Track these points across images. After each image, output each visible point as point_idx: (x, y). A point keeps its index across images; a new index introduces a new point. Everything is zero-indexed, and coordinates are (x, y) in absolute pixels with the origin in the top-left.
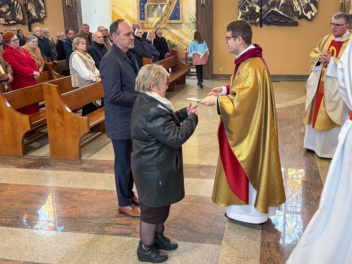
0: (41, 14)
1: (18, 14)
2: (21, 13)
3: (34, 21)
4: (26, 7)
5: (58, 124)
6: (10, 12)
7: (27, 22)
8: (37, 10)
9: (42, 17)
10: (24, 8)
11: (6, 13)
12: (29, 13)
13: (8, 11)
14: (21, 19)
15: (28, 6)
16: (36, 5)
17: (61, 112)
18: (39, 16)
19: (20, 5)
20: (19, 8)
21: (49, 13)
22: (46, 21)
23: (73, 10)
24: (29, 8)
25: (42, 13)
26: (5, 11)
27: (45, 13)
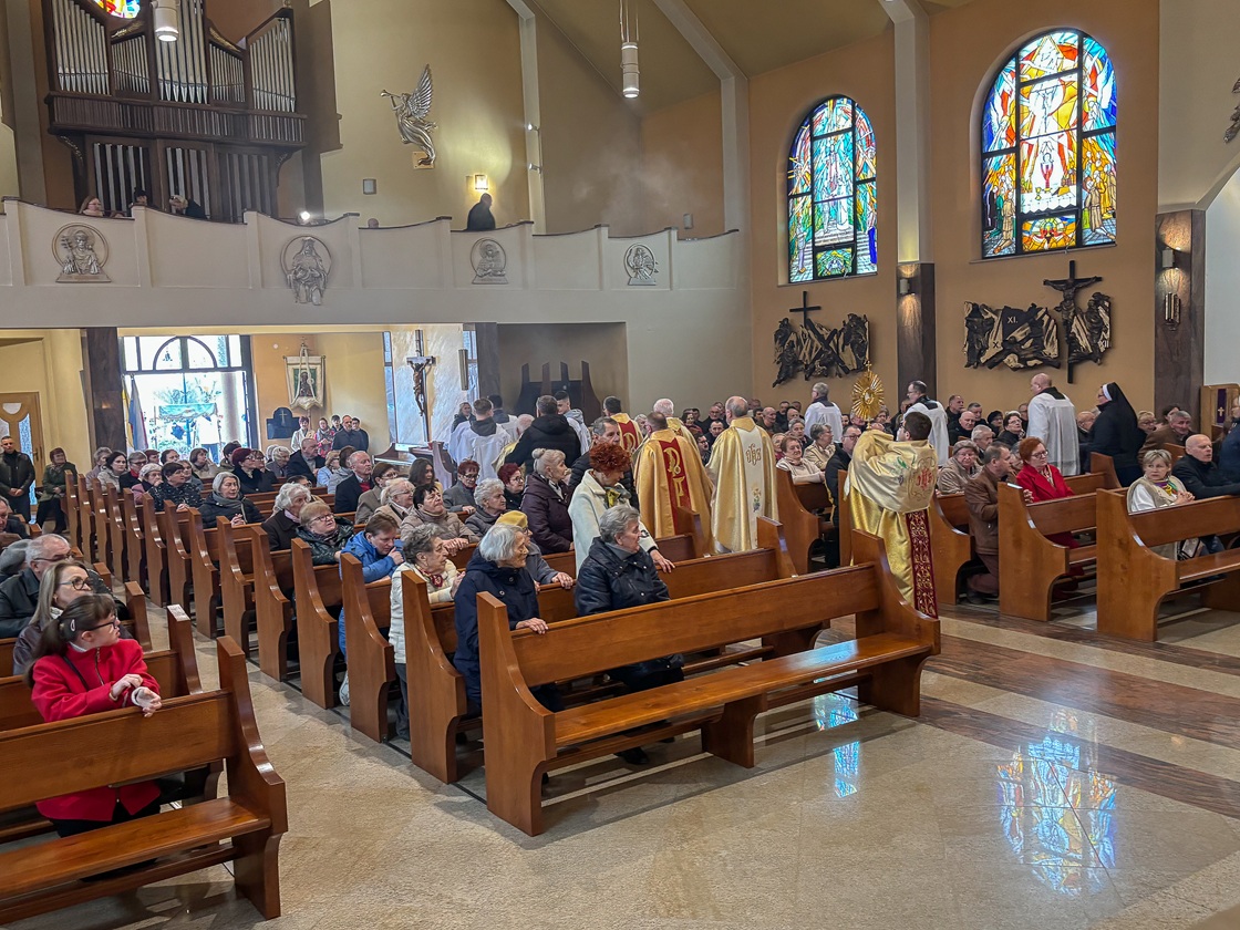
0: (1100, 343)
1: (1049, 344)
2: (1056, 341)
3: (1084, 357)
4: (1068, 327)
5: (1118, 568)
6: (1031, 341)
7: (1066, 360)
8: (1092, 333)
9: (1102, 349)
10: (1063, 329)
11: (1023, 342)
12: (1072, 341)
13: (1027, 339)
14: (1053, 356)
15: (1073, 326)
16: (1091, 323)
17: (1127, 545)
18: (1095, 346)
19: (1055, 323)
20: (1051, 331)
21: (1120, 340)
22: (1111, 359)
23: (1181, 328)
24: (1074, 330)
25: (1104, 339)
26: (1019, 338)
27: (1110, 339)
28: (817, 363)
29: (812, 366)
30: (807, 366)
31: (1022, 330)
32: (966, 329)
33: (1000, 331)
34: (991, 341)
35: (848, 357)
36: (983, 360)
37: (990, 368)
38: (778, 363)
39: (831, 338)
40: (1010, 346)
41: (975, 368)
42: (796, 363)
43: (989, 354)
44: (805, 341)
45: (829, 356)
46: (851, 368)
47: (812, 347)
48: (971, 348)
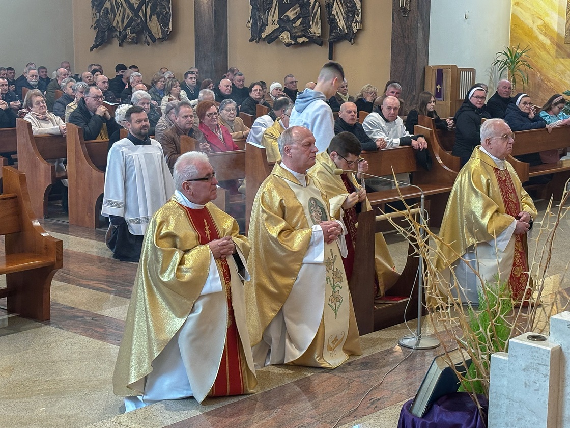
0: (353, 25)
1: (314, 24)
2: (319, 22)
3: (341, 37)
4: (329, 9)
6: (300, 20)
7: (327, 39)
8: (348, 16)
9: (355, 31)
10: (325, 11)
11: (294, 21)
12: (333, 22)
13: (298, 18)
14: (317, 35)
15: (334, 9)
16: (347, 6)
18: (349, 28)
19: (320, 5)
20: (316, 12)
21: (369, 23)
22: (364, 39)
23: (411, 15)
24: (334, 12)
25: (357, 21)
26: (292, 17)
27: (361, 22)
28: (128, 30)
29: (124, 33)
30: (120, 32)
31: (295, 9)
32: (251, 7)
33: (277, 10)
34: (270, 18)
35: (155, 26)
36: (263, 36)
37: (269, 43)
38: (95, 28)
39: (140, 7)
40: (284, 24)
41: (257, 42)
42: (111, 29)
43: (269, 30)
44: (118, 8)
45: (138, 24)
46: (157, 37)
47: (124, 15)
48: (254, 24)
